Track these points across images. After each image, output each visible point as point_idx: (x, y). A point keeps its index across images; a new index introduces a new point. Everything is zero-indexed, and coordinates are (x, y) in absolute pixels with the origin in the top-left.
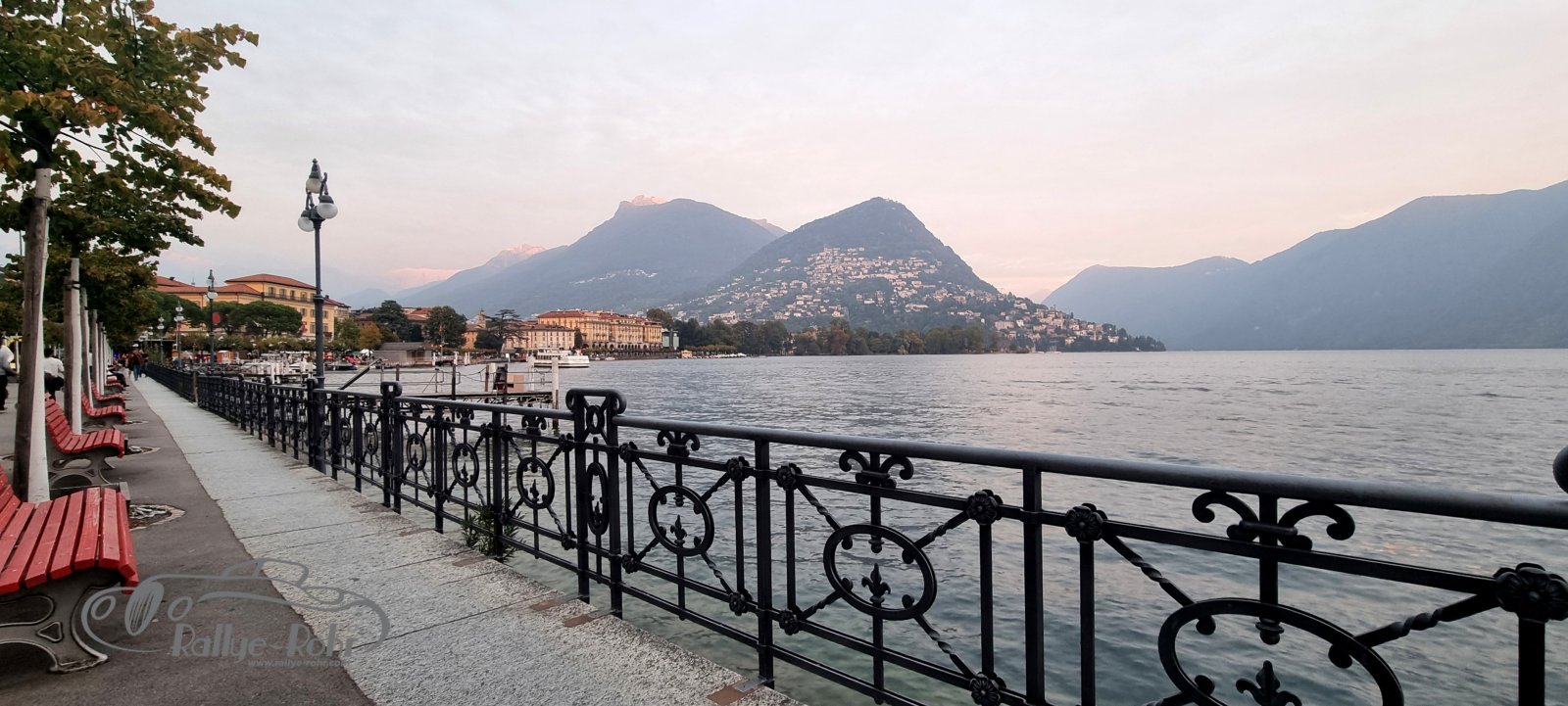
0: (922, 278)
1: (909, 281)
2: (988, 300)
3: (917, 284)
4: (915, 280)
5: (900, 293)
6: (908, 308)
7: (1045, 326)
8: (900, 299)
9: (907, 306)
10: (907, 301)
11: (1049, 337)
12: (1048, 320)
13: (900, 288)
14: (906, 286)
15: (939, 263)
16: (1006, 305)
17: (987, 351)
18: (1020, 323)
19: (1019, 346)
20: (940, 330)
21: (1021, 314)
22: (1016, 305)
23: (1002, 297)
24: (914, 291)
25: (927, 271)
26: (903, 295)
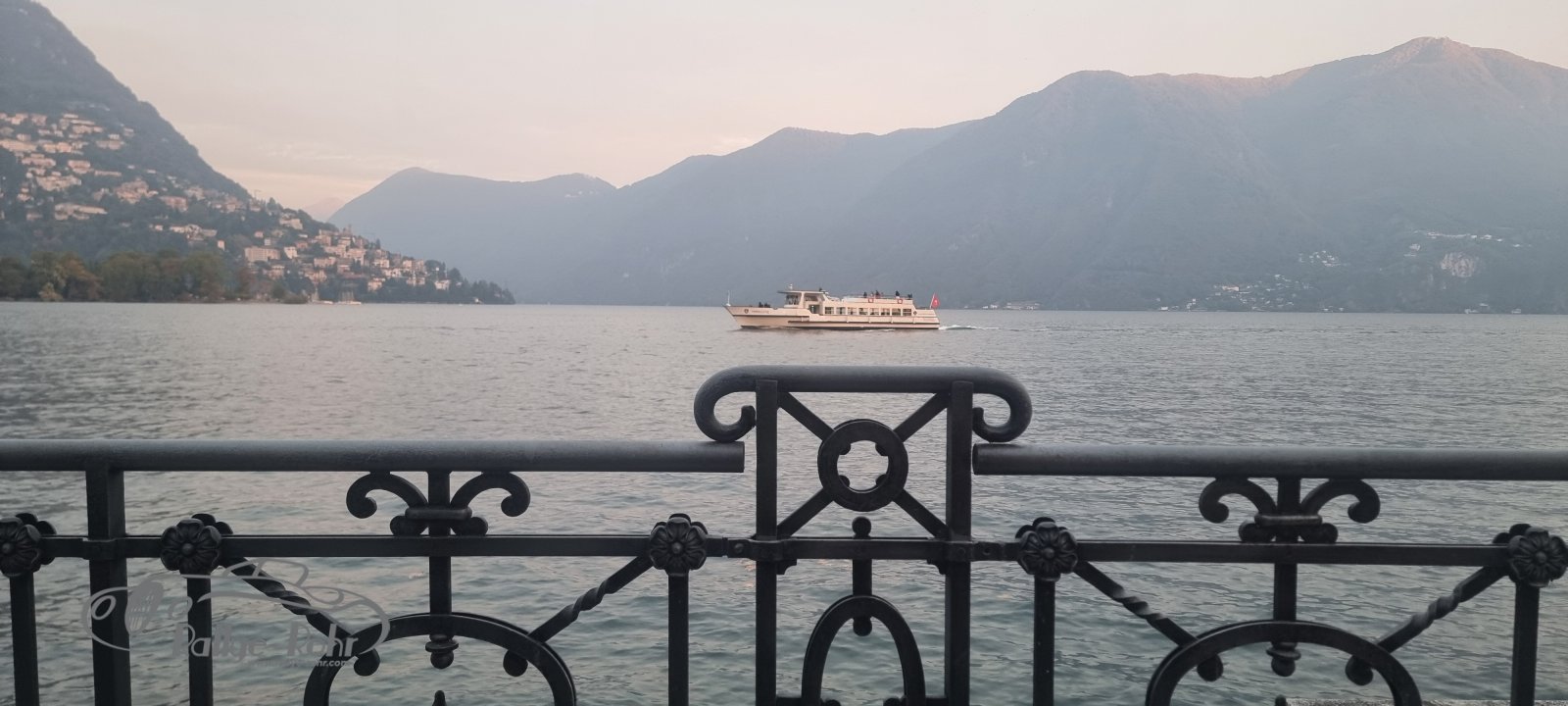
0: (90, 154)
1: (61, 159)
2: (231, 208)
3: (82, 167)
4: (76, 158)
5: (42, 181)
6: (60, 212)
7: (333, 260)
8: (40, 193)
9: (59, 207)
10: (58, 196)
11: (340, 277)
12: (340, 249)
13: (38, 172)
14: (55, 169)
15: (129, 132)
16: (265, 219)
17: (230, 298)
18: (291, 253)
19: (289, 290)
20: (132, 256)
21: (292, 237)
22: (282, 222)
23: (256, 204)
24: (74, 181)
25: (102, 145)
26: (48, 184)
